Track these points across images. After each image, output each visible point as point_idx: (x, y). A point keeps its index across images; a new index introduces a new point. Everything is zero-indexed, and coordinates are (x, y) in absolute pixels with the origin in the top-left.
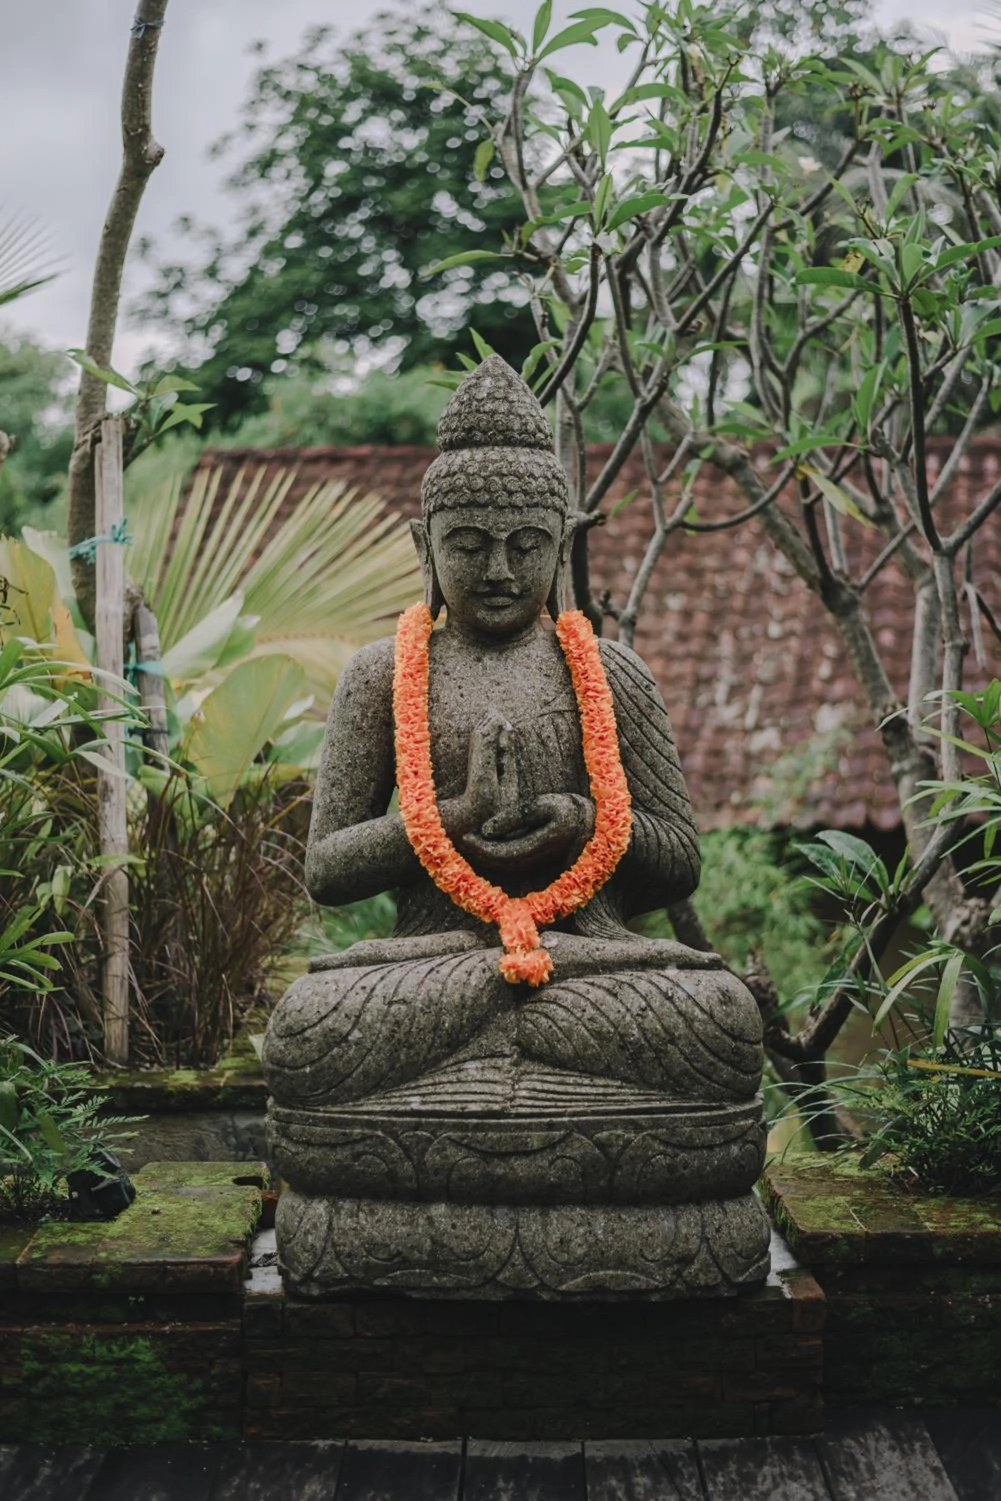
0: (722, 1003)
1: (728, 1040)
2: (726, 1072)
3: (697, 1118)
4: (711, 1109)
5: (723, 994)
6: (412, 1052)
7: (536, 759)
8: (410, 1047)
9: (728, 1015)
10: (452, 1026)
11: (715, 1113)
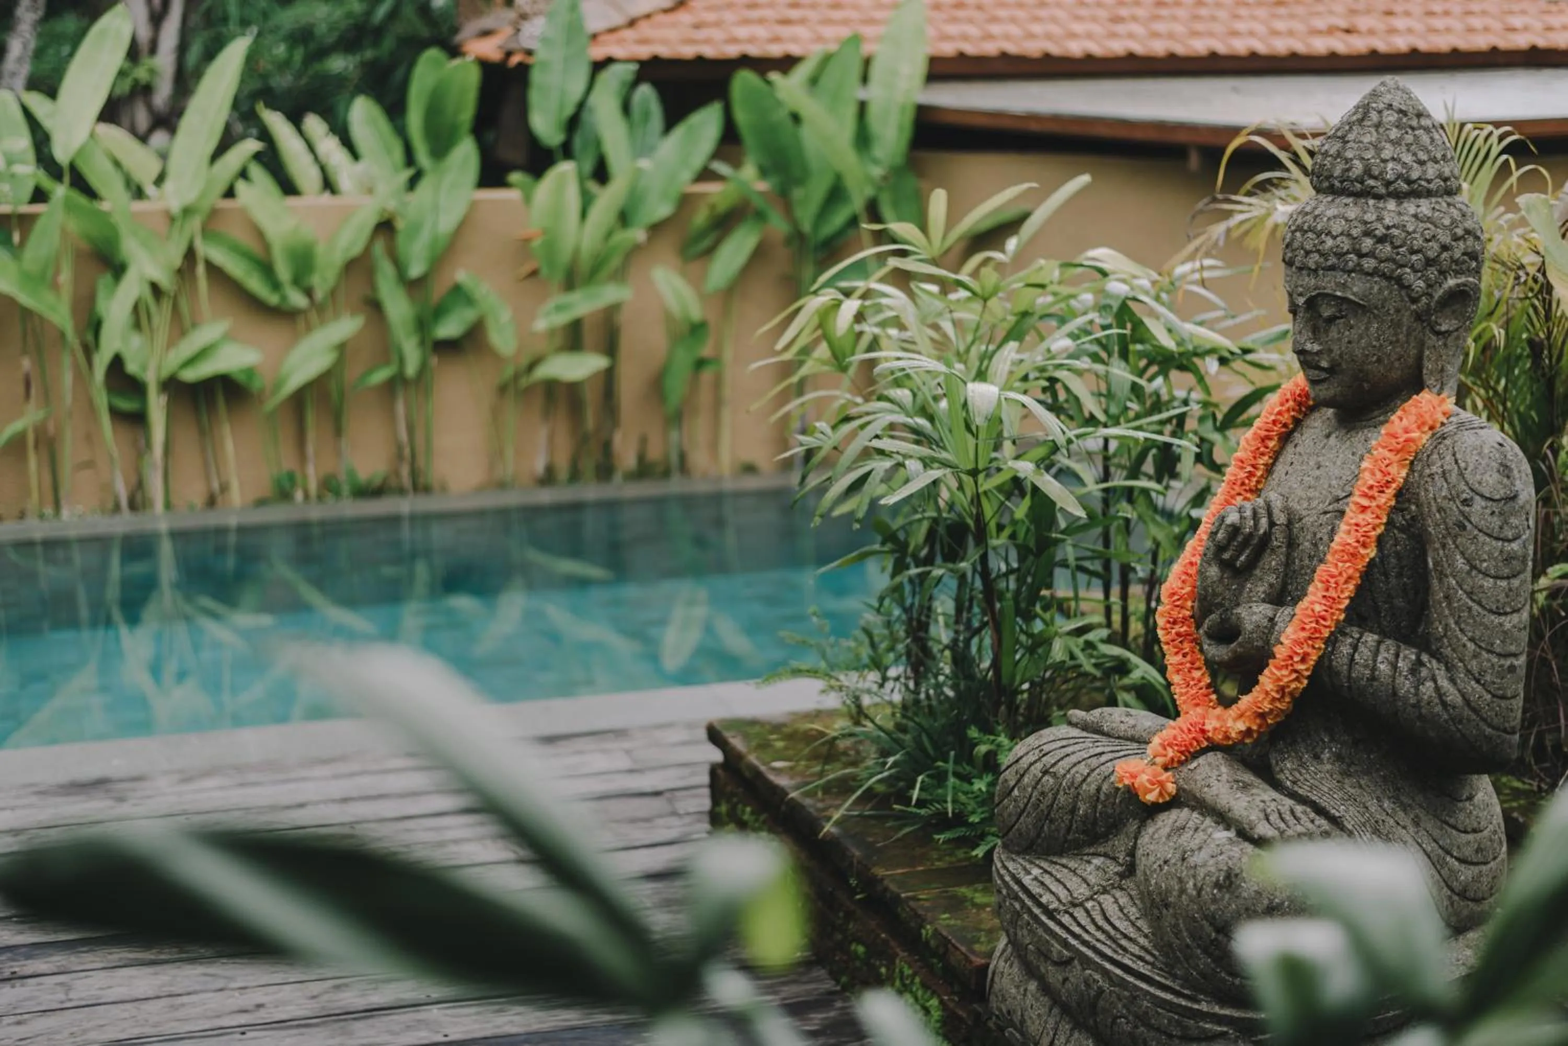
0: (1217, 885)
1: (1208, 928)
2: (1204, 962)
3: (1157, 997)
4: (1178, 994)
5: (1228, 877)
6: (1053, 827)
7: (1307, 562)
8: (1052, 821)
9: (1214, 900)
10: (1086, 815)
11: (1184, 1003)
